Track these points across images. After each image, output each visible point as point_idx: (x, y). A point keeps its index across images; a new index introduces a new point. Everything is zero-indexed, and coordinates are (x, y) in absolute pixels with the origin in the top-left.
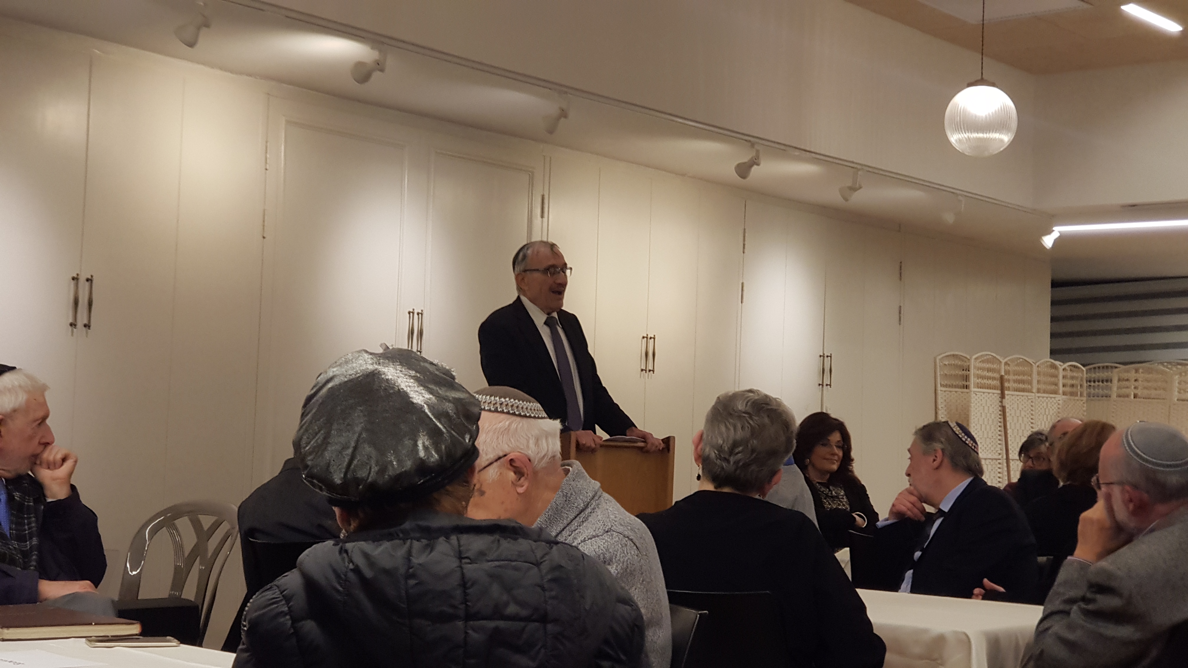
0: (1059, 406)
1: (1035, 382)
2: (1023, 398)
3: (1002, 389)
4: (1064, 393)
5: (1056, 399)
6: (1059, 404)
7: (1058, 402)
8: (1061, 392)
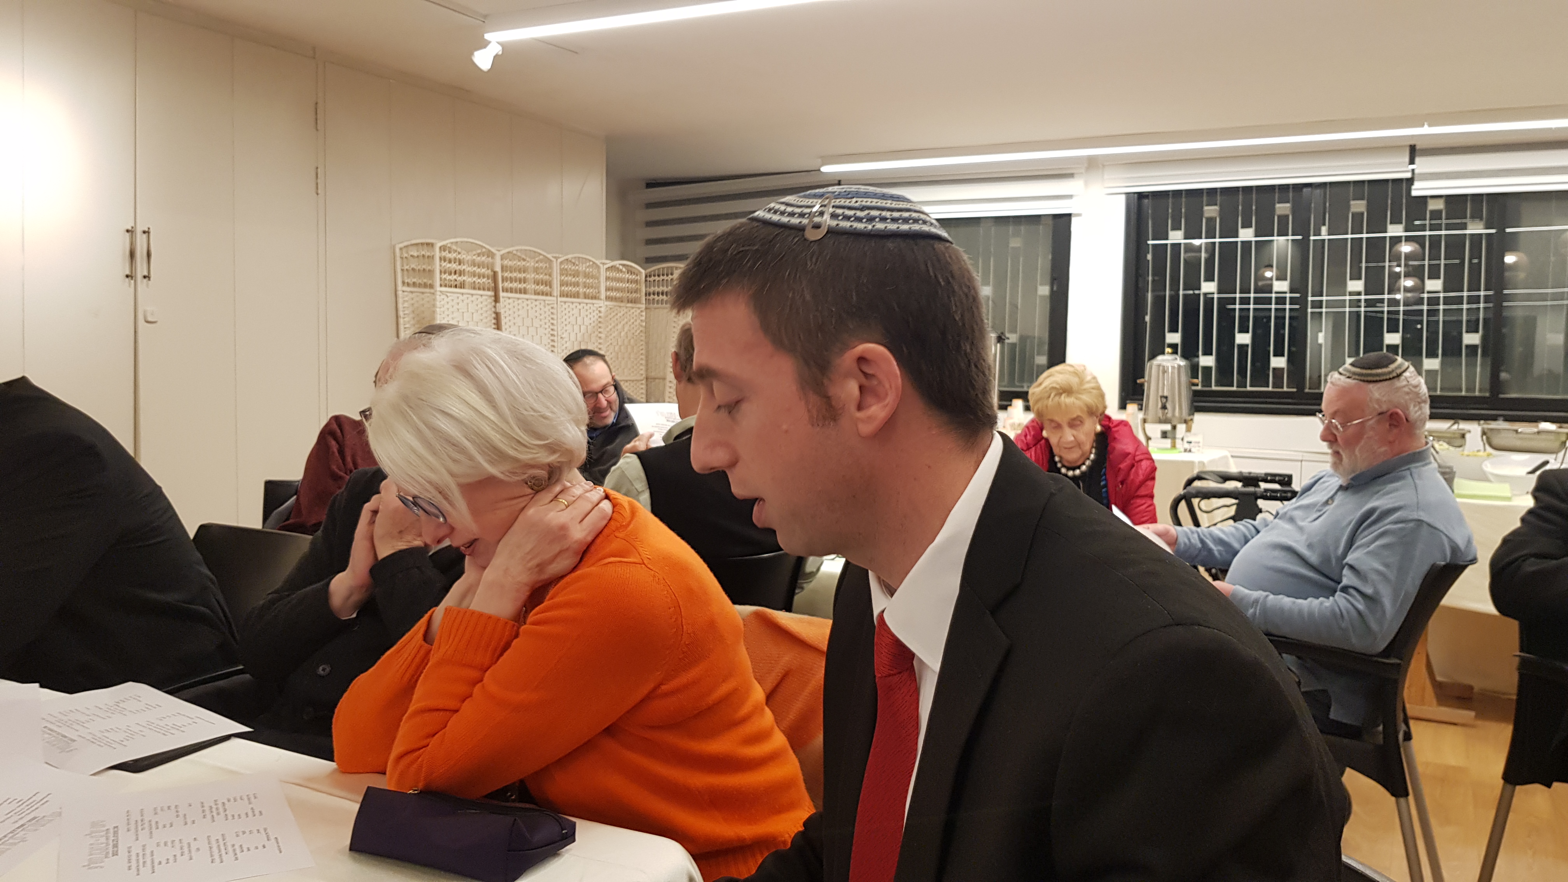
0: (599, 315)
1: (556, 284)
2: (537, 303)
3: (496, 289)
4: (608, 298)
5: (595, 305)
6: (600, 312)
7: (599, 309)
8: (603, 296)
